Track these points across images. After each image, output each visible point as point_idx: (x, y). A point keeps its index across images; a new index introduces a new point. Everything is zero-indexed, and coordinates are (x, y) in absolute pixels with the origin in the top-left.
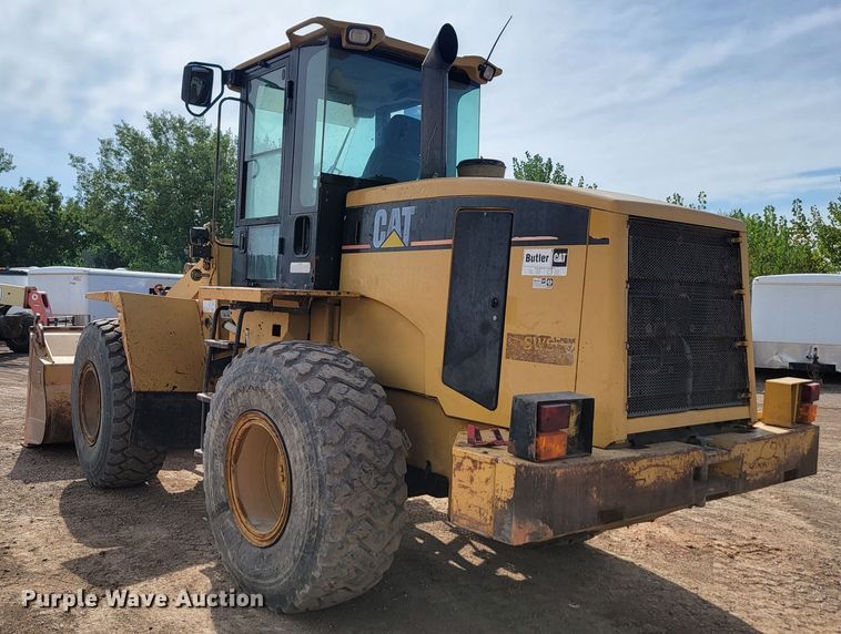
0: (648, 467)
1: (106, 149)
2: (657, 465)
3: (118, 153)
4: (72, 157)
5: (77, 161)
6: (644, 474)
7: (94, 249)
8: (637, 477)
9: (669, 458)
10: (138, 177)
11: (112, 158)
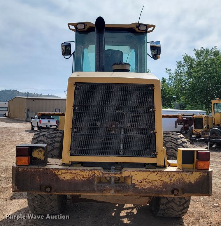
0: (66, 173)
1: (179, 65)
2: (71, 173)
3: (183, 66)
4: (167, 69)
5: (168, 71)
6: (63, 175)
7: (178, 102)
8: (60, 176)
9: (79, 171)
10: (189, 74)
11: (181, 68)
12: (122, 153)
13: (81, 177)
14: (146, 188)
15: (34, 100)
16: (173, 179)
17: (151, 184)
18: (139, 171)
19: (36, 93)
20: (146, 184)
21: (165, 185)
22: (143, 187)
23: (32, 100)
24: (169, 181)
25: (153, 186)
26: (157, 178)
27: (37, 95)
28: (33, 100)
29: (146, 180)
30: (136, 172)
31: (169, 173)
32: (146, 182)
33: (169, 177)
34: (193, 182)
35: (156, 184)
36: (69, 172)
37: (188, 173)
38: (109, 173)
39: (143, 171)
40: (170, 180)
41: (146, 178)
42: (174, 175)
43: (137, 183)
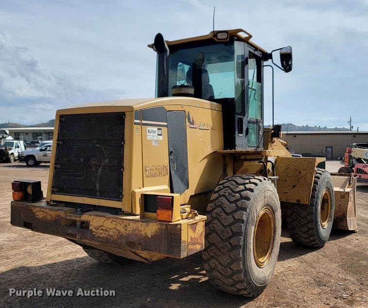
12: (98, 194)
13: (50, 217)
14: (102, 236)
15: (297, 136)
16: (129, 229)
17: (107, 233)
18: (96, 215)
19: (318, 127)
20: (102, 231)
21: (121, 236)
22: (100, 235)
23: (293, 136)
24: (124, 231)
25: (109, 235)
26: (112, 226)
27: (320, 129)
28: (295, 135)
29: (102, 227)
30: (93, 217)
31: (124, 221)
32: (102, 229)
33: (124, 226)
34: (150, 236)
35: (111, 233)
36: (42, 210)
37: (144, 224)
38: (71, 215)
39: (99, 216)
40: (126, 230)
41: (102, 225)
42: (129, 225)
43: (94, 230)
